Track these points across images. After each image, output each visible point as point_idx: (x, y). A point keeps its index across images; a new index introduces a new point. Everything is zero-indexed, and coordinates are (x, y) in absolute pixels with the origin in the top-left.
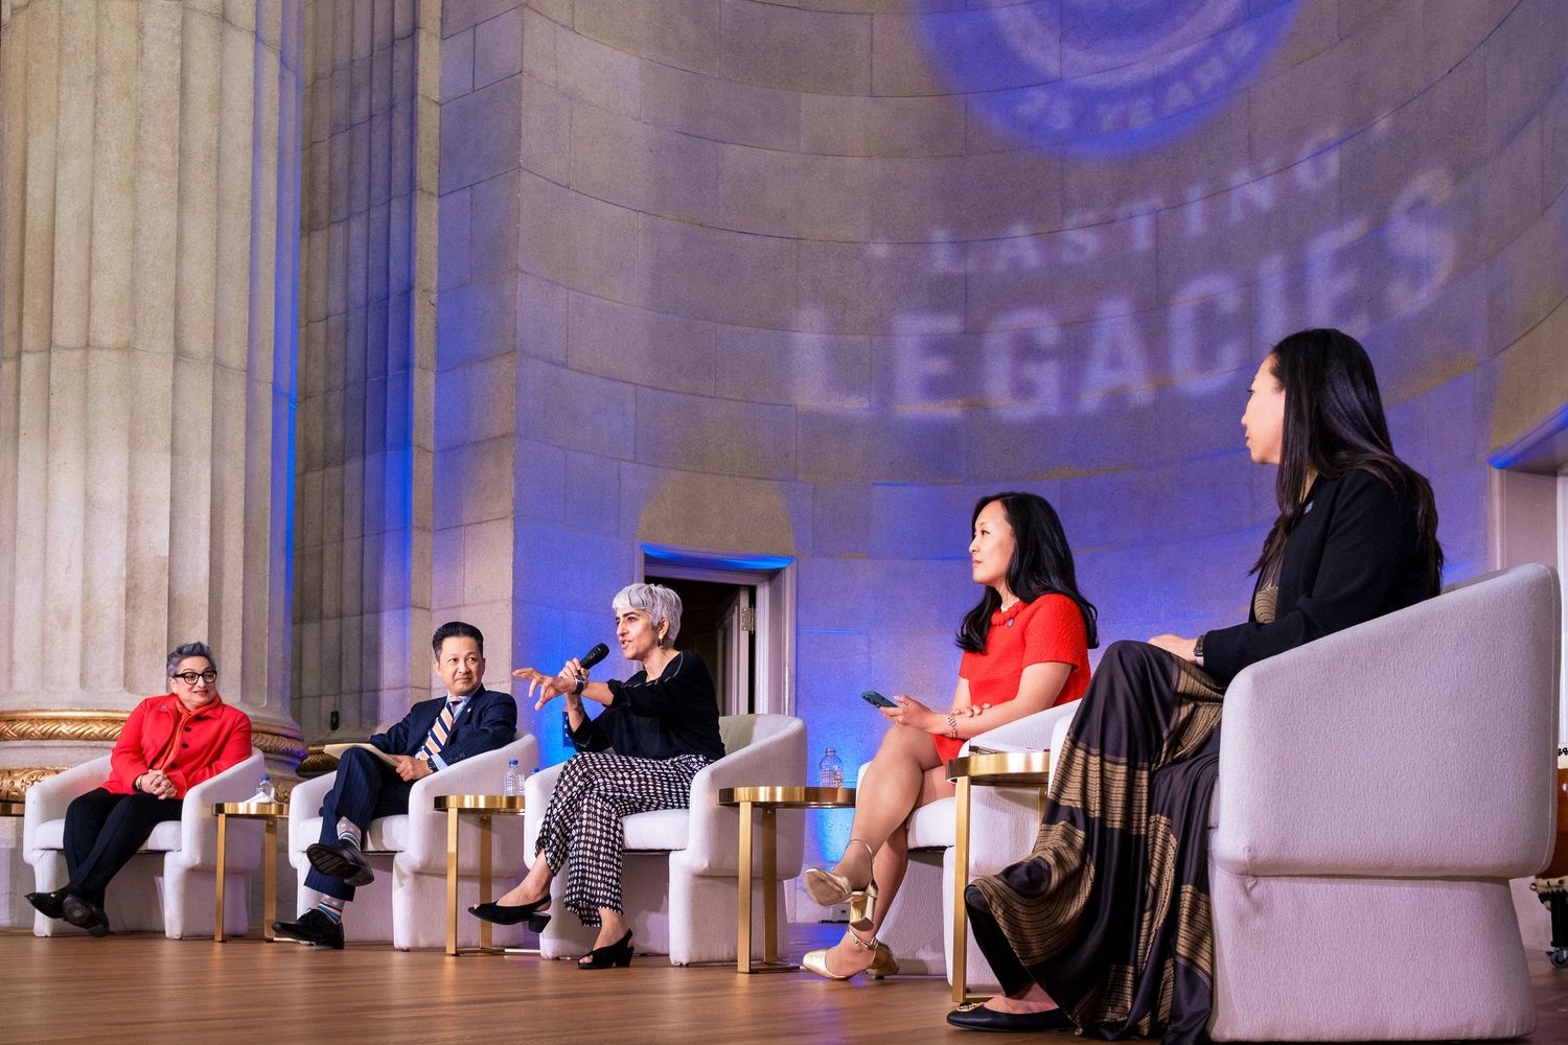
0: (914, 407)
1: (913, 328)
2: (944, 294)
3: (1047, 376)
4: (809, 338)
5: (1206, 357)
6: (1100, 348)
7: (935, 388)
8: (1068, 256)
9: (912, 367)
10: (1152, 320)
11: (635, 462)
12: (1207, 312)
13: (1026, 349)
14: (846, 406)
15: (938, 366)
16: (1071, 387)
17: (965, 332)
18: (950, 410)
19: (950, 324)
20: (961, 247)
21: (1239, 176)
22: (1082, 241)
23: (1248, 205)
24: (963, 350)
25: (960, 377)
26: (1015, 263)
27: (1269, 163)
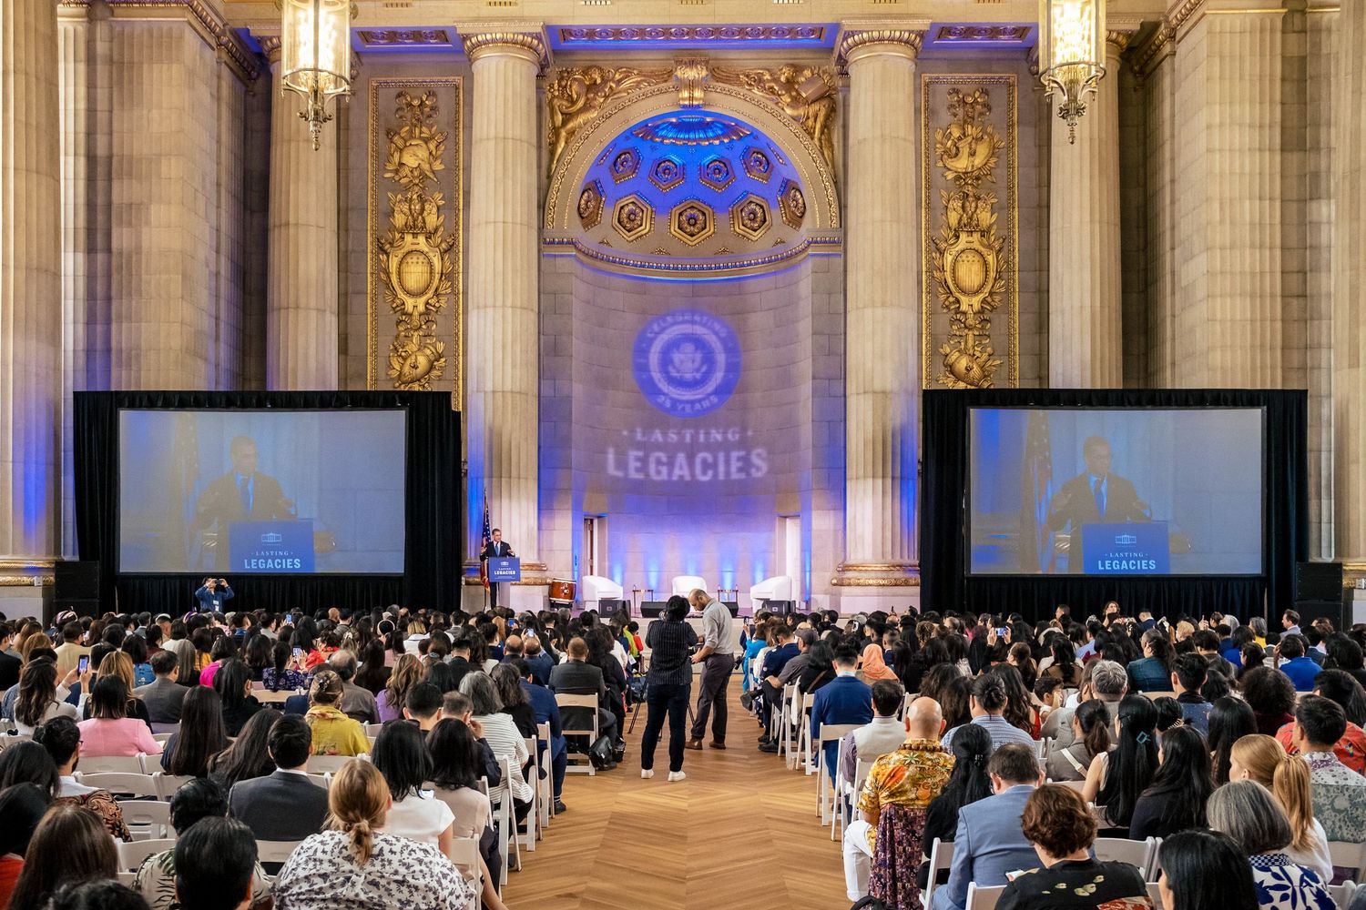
0: (634, 475)
1: (633, 454)
2: (640, 446)
3: (664, 470)
4: (611, 457)
5: (704, 473)
6: (677, 465)
7: (638, 470)
8: (670, 440)
9: (633, 464)
10: (691, 460)
12: (704, 462)
13: (659, 462)
14: (619, 474)
15: (638, 464)
16: (670, 473)
17: (645, 456)
18: (640, 476)
19: (640, 454)
20: (644, 434)
21: (713, 431)
22: (673, 437)
23: (715, 439)
24: (644, 461)
25: (643, 468)
26: (656, 439)
27: (721, 430)
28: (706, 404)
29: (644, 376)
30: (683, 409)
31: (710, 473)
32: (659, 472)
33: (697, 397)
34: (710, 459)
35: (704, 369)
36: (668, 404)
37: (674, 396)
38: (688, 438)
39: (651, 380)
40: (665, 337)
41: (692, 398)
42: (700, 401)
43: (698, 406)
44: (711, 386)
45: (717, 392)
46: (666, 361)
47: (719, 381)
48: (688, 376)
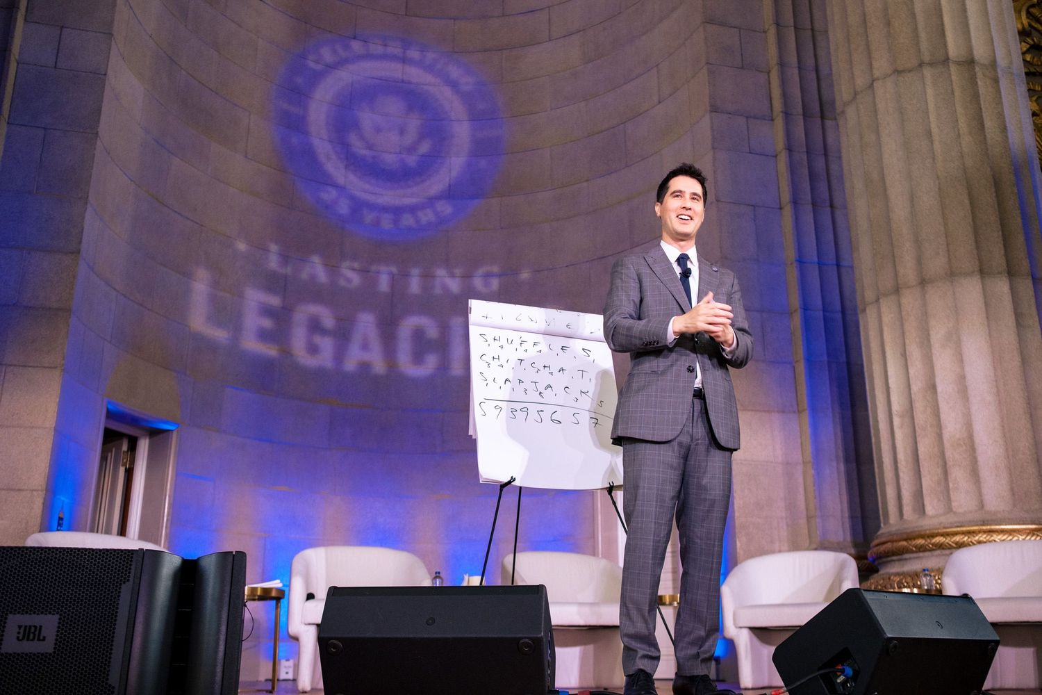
0: (252, 344)
1: (254, 297)
2: (273, 283)
3: (327, 345)
5: (418, 358)
6: (357, 338)
7: (263, 335)
8: (342, 283)
9: (253, 320)
10: (388, 330)
11: (110, 342)
12: (419, 336)
13: (315, 326)
14: (216, 334)
15: (267, 323)
16: (339, 356)
17: (283, 308)
18: (271, 351)
19: (275, 301)
20: (285, 259)
21: (441, 272)
22: (351, 276)
23: (445, 288)
24: (281, 318)
25: (278, 333)
26: (313, 277)
27: (458, 271)
28: (427, 216)
29: (295, 140)
30: (377, 223)
31: (431, 361)
32: (313, 349)
33: (408, 201)
34: (432, 332)
35: (425, 148)
36: (344, 208)
37: (358, 194)
38: (384, 284)
39: (308, 154)
40: (344, 77)
41: (397, 202)
42: (413, 209)
43: (408, 220)
44: (437, 183)
45: (450, 194)
46: (343, 124)
47: (454, 173)
48: (390, 159)
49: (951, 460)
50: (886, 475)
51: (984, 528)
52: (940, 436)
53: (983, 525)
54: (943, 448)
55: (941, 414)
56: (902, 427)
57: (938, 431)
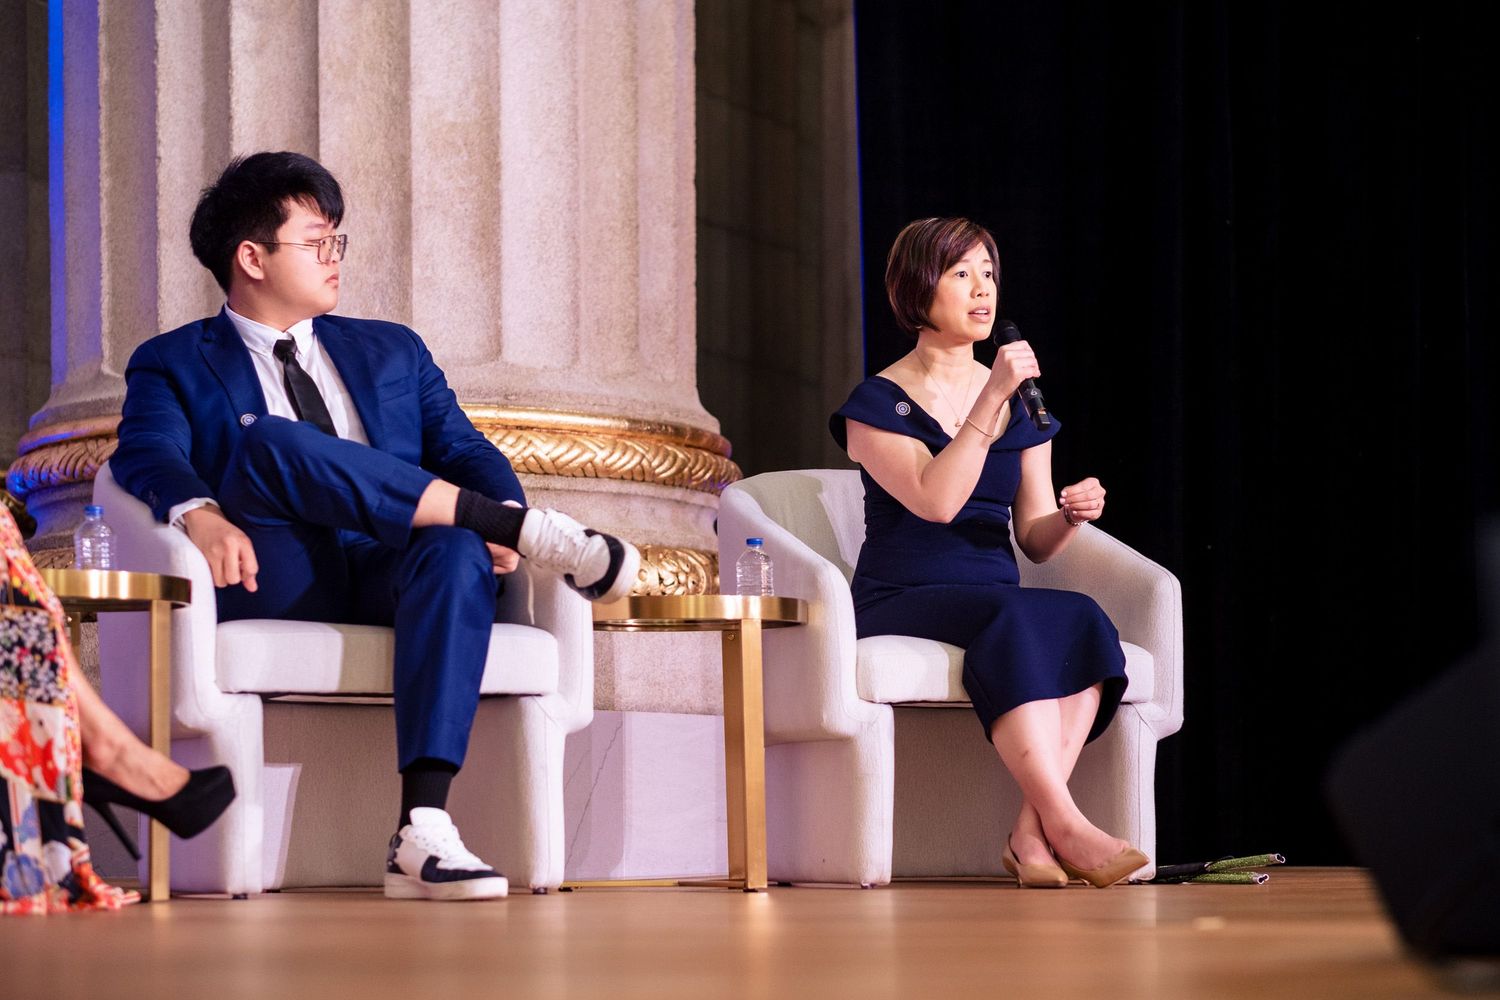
49: (424, 191)
50: (162, 205)
51: (510, 416)
52: (399, 107)
53: (503, 407)
54: (408, 148)
55: (412, 34)
56: (259, 50)
57: (395, 88)
